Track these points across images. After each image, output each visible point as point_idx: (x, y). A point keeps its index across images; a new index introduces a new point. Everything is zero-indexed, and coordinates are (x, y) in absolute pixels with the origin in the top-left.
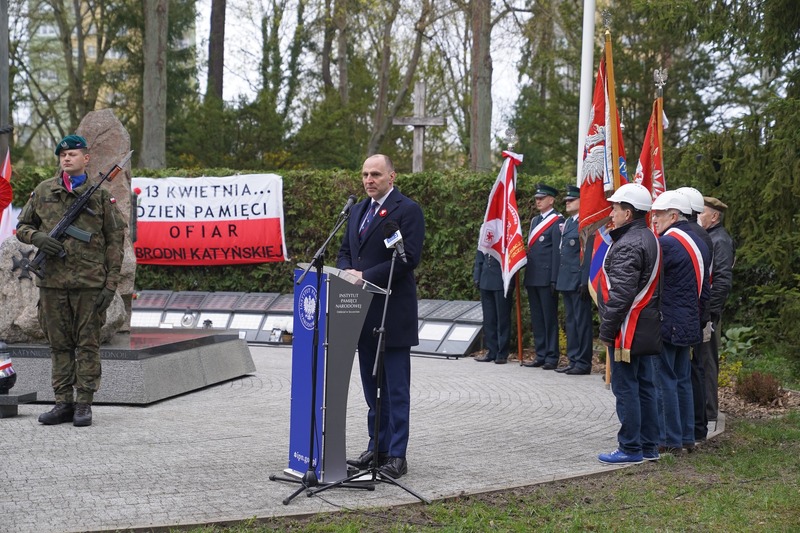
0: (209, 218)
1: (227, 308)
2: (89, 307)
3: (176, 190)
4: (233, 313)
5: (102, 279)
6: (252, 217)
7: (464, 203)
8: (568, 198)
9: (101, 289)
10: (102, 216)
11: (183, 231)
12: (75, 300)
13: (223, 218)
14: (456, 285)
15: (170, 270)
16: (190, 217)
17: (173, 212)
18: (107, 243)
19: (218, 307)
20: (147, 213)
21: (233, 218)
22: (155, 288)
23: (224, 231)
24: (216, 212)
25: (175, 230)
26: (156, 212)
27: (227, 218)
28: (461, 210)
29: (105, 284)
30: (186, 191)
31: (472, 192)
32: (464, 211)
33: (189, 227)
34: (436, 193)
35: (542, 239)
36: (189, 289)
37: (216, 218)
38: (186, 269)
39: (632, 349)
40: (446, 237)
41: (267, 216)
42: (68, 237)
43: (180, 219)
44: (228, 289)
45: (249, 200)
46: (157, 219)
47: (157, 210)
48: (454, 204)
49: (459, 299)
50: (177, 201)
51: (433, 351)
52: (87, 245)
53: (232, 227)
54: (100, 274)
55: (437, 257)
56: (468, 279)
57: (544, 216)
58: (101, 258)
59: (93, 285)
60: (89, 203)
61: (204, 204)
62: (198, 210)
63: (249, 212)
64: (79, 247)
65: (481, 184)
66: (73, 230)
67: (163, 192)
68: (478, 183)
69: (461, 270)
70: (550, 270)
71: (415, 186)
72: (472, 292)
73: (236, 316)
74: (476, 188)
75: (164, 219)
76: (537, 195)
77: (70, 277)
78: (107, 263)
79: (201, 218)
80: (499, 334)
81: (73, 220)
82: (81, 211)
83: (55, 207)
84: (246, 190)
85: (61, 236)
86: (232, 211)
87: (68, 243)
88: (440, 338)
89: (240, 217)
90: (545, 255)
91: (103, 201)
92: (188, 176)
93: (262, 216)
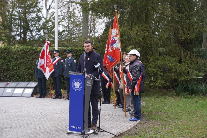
7: (20, 55)
8: (67, 53)
14: (18, 77)
28: (19, 57)
31: (22, 52)
32: (20, 57)
34: (11, 52)
35: (56, 64)
39: (139, 92)
40: (15, 64)
48: (17, 55)
49: (19, 81)
51: (21, 96)
55: (12, 70)
56: (21, 76)
57: (56, 58)
65: (25, 49)
68: (24, 49)
69: (19, 73)
70: (59, 72)
71: (5, 50)
72: (22, 79)
74: (23, 50)
76: (54, 53)
80: (43, 90)
88: (22, 92)
90: (57, 68)
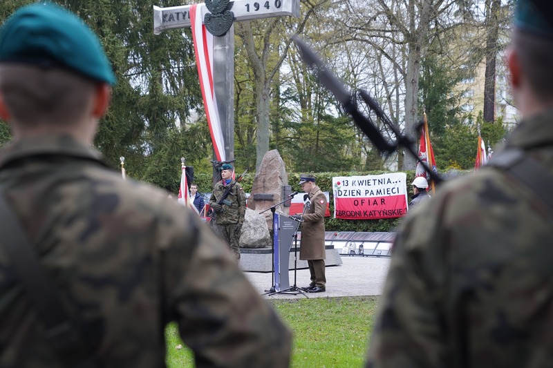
0: (372, 196)
1: (377, 240)
2: (233, 231)
3: (357, 182)
4: (379, 242)
5: (237, 220)
6: (392, 194)
9: (236, 224)
10: (237, 195)
11: (360, 203)
12: (228, 228)
13: (378, 196)
15: (355, 222)
16: (363, 196)
17: (355, 194)
18: (239, 206)
19: (372, 239)
20: (343, 194)
21: (383, 195)
22: (348, 230)
23: (379, 202)
24: (375, 192)
25: (356, 202)
26: (347, 193)
27: (380, 196)
29: (238, 222)
30: (361, 183)
33: (363, 200)
36: (364, 231)
37: (375, 196)
38: (362, 221)
41: (399, 194)
42: (224, 204)
43: (359, 196)
44: (382, 231)
45: (390, 186)
46: (348, 197)
47: (348, 192)
50: (357, 187)
52: (230, 207)
53: (383, 200)
54: (236, 218)
58: (237, 211)
59: (233, 222)
60: (232, 190)
61: (369, 189)
62: (367, 192)
63: (390, 192)
64: (227, 208)
66: (225, 201)
67: (350, 183)
73: (380, 243)
75: (351, 196)
77: (225, 219)
78: (239, 214)
79: (368, 196)
81: (225, 197)
82: (228, 194)
83: (220, 192)
84: (389, 181)
85: (221, 203)
86: (382, 192)
87: (223, 206)
89: (386, 195)
91: (237, 189)
92: (362, 175)
93: (397, 194)
